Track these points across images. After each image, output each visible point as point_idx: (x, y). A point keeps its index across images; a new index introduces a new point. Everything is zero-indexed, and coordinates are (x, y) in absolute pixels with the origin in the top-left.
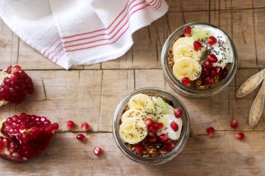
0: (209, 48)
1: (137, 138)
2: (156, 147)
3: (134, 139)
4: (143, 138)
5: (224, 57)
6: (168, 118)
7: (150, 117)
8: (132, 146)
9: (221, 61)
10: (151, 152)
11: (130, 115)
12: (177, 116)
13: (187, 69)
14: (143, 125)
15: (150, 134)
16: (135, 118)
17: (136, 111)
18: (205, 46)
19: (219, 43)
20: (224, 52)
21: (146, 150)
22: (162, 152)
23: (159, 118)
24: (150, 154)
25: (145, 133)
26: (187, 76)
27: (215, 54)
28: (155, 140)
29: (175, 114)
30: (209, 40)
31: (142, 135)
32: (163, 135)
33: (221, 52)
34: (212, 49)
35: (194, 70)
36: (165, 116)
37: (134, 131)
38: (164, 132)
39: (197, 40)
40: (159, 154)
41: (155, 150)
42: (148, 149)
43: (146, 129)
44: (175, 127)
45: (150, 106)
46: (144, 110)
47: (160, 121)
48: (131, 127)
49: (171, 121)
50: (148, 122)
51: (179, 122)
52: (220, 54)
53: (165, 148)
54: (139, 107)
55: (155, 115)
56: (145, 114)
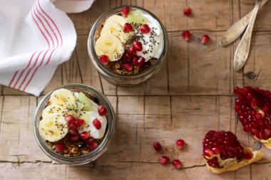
0: (139, 35)
1: (57, 135)
2: (77, 146)
3: (54, 136)
4: (64, 135)
5: (150, 50)
6: (91, 115)
7: (71, 113)
8: (53, 144)
9: (146, 53)
10: (72, 151)
11: (51, 111)
12: (101, 114)
13: (110, 48)
14: (63, 121)
15: (71, 131)
16: (55, 114)
17: (57, 107)
18: (136, 32)
19: (152, 34)
20: (153, 45)
21: (67, 149)
22: (84, 152)
23: (81, 115)
24: (72, 154)
25: (66, 131)
26: (107, 54)
27: (142, 42)
28: (76, 138)
29: (99, 111)
30: (142, 27)
31: (62, 132)
32: (84, 133)
33: (150, 43)
34: (142, 37)
35: (115, 51)
36: (87, 113)
37: (54, 128)
38: (85, 130)
39: (130, 22)
40: (81, 154)
41: (77, 149)
42: (70, 148)
43: (66, 126)
44: (98, 125)
45: (71, 102)
46: (65, 106)
47: (82, 118)
48: (51, 123)
49: (94, 118)
50: (68, 119)
51: (103, 120)
52: (148, 45)
53: (88, 148)
54: (61, 102)
55: (76, 111)
56: (67, 110)
